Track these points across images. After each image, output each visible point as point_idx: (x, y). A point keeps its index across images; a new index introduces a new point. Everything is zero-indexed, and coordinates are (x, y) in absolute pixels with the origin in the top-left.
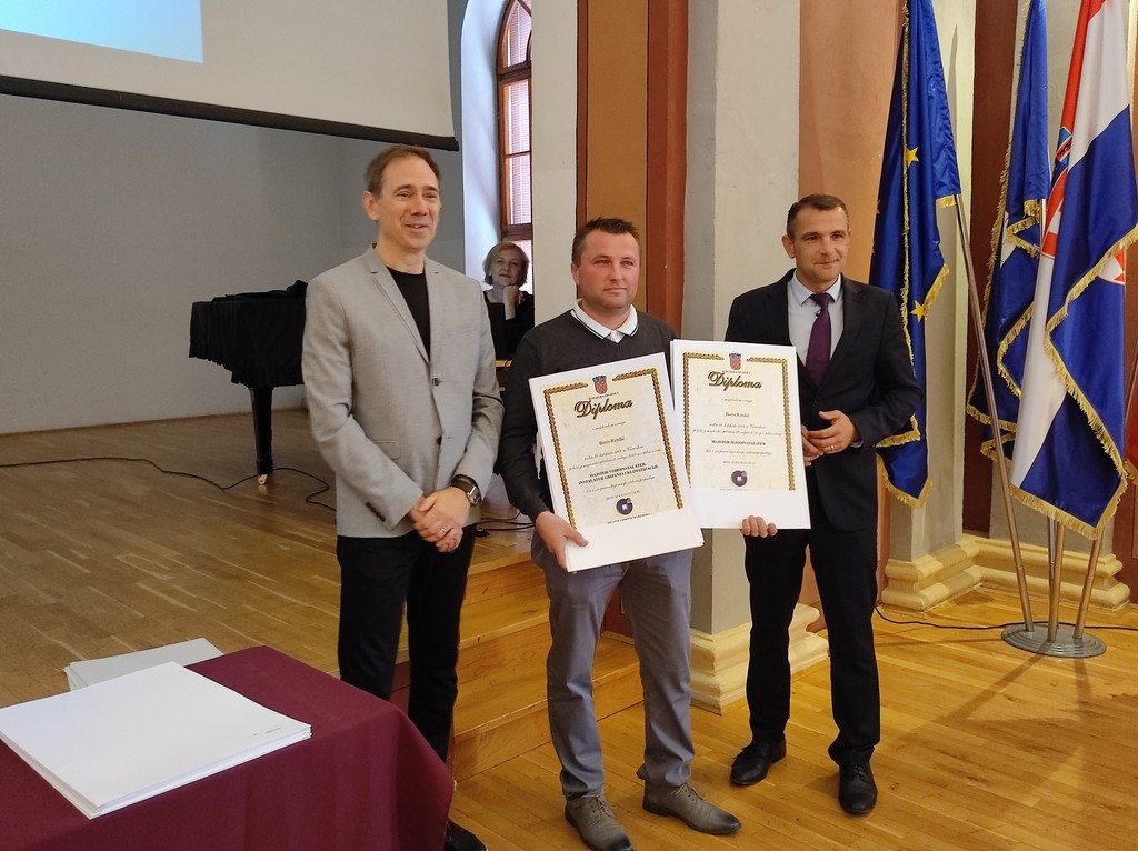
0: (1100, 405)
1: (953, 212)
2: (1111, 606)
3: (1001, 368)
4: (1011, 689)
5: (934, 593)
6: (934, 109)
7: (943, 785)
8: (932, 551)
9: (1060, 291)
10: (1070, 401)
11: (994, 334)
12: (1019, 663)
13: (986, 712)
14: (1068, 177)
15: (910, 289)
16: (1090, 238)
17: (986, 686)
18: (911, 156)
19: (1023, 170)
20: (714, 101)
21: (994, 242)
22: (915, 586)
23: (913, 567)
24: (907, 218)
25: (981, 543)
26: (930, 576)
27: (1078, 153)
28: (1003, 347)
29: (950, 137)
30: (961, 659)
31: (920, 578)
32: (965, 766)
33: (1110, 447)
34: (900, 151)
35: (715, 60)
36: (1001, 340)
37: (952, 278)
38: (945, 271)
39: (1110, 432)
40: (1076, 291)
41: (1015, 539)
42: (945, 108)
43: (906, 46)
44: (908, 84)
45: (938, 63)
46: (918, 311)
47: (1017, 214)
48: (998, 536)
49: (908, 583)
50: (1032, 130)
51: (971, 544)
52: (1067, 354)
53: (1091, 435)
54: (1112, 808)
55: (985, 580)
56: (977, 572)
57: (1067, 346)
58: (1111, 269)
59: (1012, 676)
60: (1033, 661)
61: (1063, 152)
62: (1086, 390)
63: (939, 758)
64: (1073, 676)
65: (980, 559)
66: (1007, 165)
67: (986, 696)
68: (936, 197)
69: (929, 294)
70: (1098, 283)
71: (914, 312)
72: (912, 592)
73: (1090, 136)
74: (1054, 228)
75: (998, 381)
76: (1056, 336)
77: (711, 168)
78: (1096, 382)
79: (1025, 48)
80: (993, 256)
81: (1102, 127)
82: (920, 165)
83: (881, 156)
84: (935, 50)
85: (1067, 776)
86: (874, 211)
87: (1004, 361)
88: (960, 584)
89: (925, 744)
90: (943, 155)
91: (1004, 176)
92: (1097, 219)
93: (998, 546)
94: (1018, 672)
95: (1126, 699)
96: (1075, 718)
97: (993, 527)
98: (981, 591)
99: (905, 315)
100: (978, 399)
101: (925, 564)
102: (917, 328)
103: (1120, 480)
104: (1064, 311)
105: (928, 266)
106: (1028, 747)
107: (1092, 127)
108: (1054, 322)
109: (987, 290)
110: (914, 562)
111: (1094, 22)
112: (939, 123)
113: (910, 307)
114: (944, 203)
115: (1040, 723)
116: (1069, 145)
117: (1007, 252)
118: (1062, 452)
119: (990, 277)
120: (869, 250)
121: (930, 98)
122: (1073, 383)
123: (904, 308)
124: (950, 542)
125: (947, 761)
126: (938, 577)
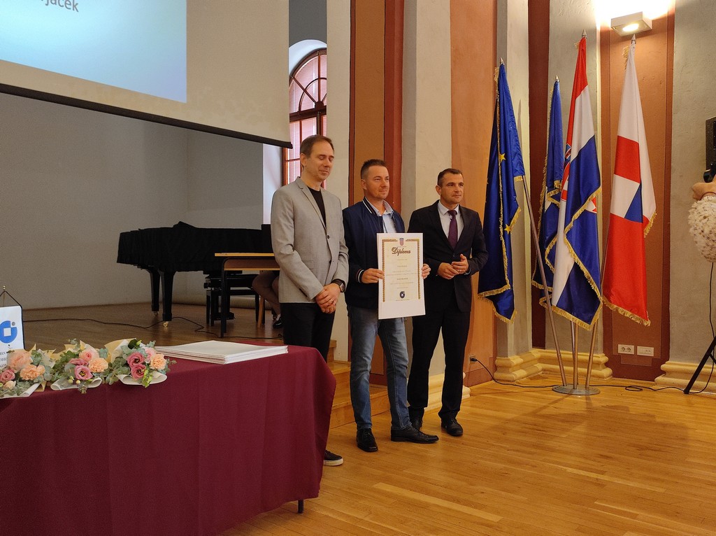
0: (588, 267)
1: (522, 183)
2: (603, 377)
3: (547, 261)
4: (557, 405)
5: (519, 374)
6: (511, 136)
7: (526, 433)
8: (518, 354)
9: (569, 215)
10: (576, 266)
11: (543, 244)
12: (560, 397)
13: (545, 412)
14: (571, 165)
15: (503, 218)
16: (581, 192)
17: (544, 404)
18: (502, 157)
19: (553, 167)
20: (415, 128)
21: (542, 201)
22: (510, 370)
23: (509, 360)
24: (501, 186)
25: (541, 352)
26: (517, 365)
27: (574, 155)
28: (548, 250)
29: (519, 149)
30: (533, 397)
31: (513, 365)
32: (535, 427)
33: (594, 286)
34: (497, 155)
35: (415, 110)
36: (547, 247)
37: (522, 213)
38: (519, 210)
39: (594, 280)
40: (576, 216)
41: (558, 348)
42: (517, 136)
43: (498, 108)
44: (500, 125)
45: (513, 116)
46: (507, 229)
47: (551, 187)
48: (550, 348)
49: (507, 368)
50: (556, 148)
51: (537, 353)
52: (574, 245)
53: (586, 280)
54: (599, 437)
55: (544, 370)
56: (540, 366)
57: (574, 240)
58: (590, 206)
59: (556, 402)
60: (567, 397)
61: (568, 155)
62: (583, 261)
63: (523, 425)
64: (585, 401)
65: (541, 360)
66: (546, 165)
67: (545, 407)
68: (514, 176)
69: (512, 221)
70: (586, 212)
71: (505, 229)
72: (509, 373)
73: (578, 149)
74: (566, 188)
75: (546, 266)
76: (569, 235)
77: (414, 158)
78: (587, 257)
79: (551, 111)
80: (541, 208)
81: (584, 144)
82: (506, 162)
83: (488, 158)
84: (511, 110)
85: (581, 429)
86: (486, 183)
87: (548, 257)
88: (532, 371)
89: (518, 421)
90: (516, 157)
91: (545, 170)
92: (583, 185)
93: (550, 353)
94: (560, 400)
95: (608, 407)
96: (585, 413)
97: (547, 344)
98: (542, 375)
99: (501, 230)
100: (537, 278)
101: (515, 359)
102: (507, 237)
103: (599, 302)
104: (571, 225)
105: (512, 208)
106: (563, 421)
107: (579, 144)
108: (568, 229)
109: (539, 224)
110: (509, 357)
111: (578, 99)
112: (514, 143)
113: (504, 227)
114: (517, 179)
115: (569, 414)
116: (570, 152)
117: (547, 205)
118: (573, 288)
119: (540, 218)
120: (485, 201)
121: (510, 131)
122: (577, 258)
123: (501, 227)
124: (527, 351)
125: (527, 426)
126: (520, 366)
